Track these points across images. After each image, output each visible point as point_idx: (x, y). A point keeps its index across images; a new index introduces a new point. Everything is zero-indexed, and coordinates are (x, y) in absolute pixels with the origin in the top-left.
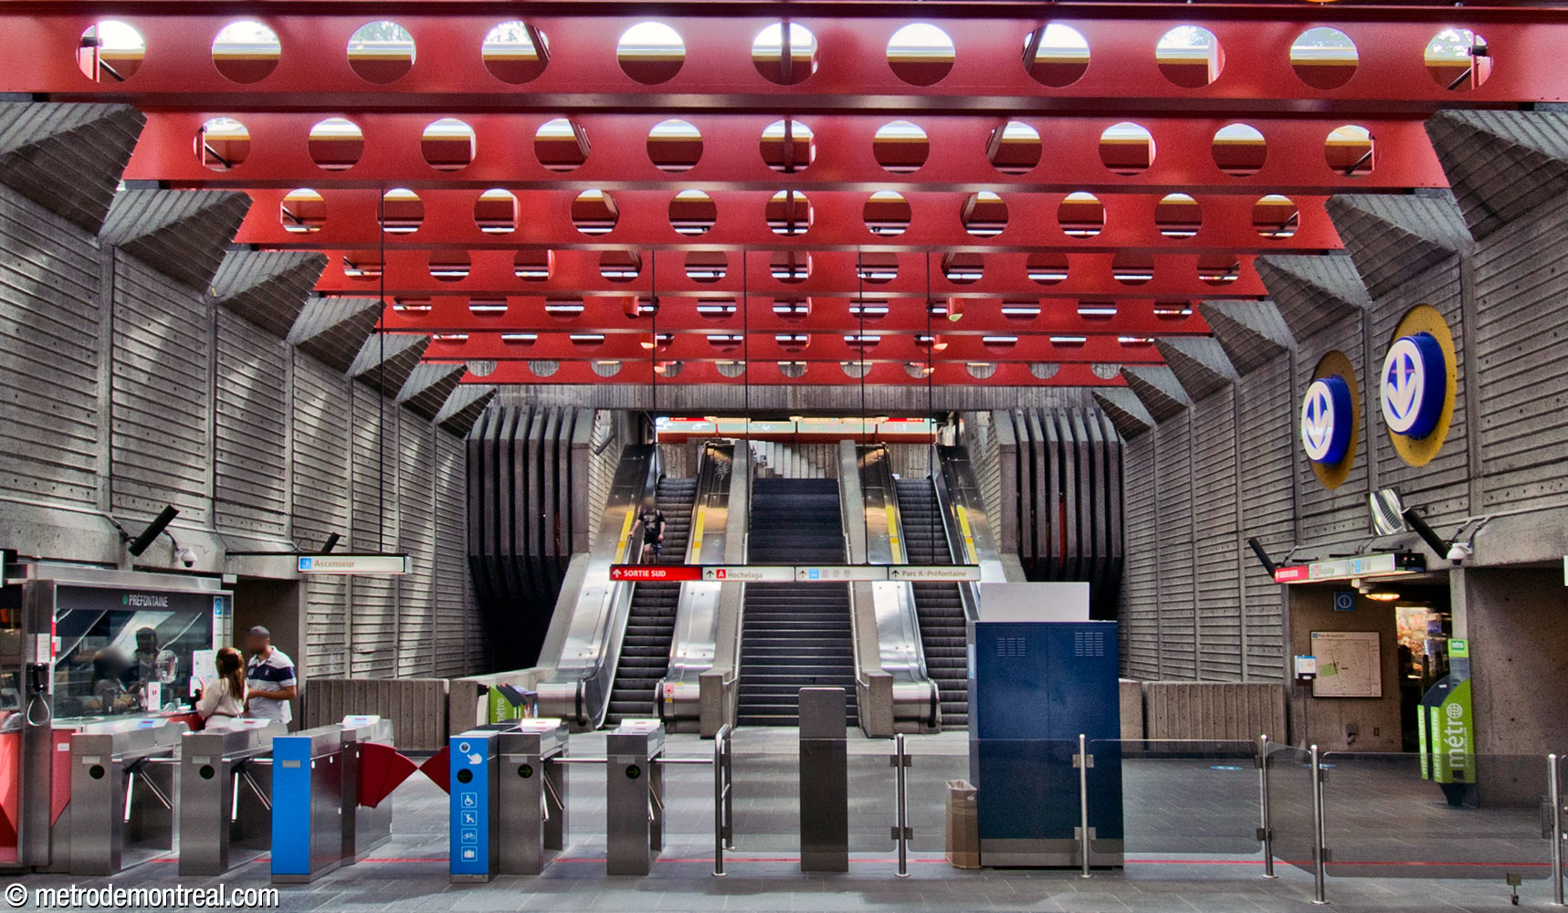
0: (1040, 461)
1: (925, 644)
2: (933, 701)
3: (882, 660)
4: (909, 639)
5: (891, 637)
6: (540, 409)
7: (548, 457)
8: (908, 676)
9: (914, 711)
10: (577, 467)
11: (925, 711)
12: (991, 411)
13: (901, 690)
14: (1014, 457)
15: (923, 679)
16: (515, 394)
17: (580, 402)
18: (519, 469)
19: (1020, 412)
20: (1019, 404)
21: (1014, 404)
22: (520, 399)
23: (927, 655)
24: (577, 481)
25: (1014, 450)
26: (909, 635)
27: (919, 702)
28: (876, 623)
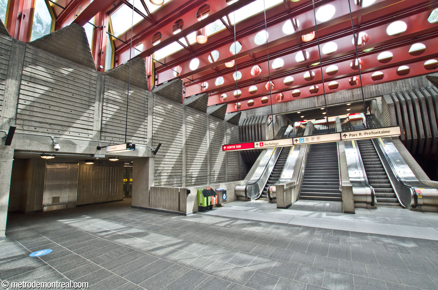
0: (405, 107)
1: (366, 171)
2: (372, 196)
3: (349, 178)
4: (360, 169)
5: (353, 169)
6: (256, 117)
7: (256, 127)
8: (360, 184)
9: (364, 199)
10: (263, 129)
11: (369, 200)
12: (382, 96)
13: (357, 190)
14: (394, 107)
15: (367, 186)
16: (251, 115)
17: (264, 114)
18: (250, 131)
19: (394, 94)
20: (393, 92)
21: (390, 92)
22: (251, 116)
23: (367, 175)
24: (263, 132)
25: (393, 105)
26: (359, 168)
27: (366, 195)
28: (347, 165)
